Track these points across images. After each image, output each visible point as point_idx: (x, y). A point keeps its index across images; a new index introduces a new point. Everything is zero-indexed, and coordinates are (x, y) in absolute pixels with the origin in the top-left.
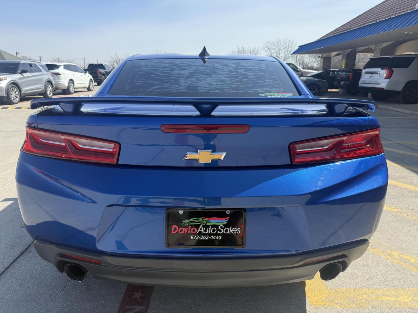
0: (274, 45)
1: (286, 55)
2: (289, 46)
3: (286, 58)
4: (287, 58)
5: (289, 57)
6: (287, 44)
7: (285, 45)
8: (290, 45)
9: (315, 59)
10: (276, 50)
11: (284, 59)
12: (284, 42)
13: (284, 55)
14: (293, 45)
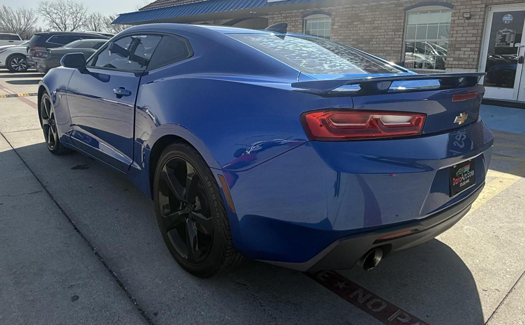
0: (56, 8)
1: (75, 23)
2: (76, 10)
3: (75, 26)
4: (77, 27)
5: (79, 26)
6: (74, 9)
7: (71, 10)
8: (78, 10)
9: (115, 30)
10: (59, 15)
11: (73, 28)
12: (69, 6)
13: (72, 23)
14: (84, 11)
